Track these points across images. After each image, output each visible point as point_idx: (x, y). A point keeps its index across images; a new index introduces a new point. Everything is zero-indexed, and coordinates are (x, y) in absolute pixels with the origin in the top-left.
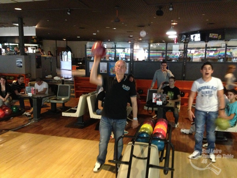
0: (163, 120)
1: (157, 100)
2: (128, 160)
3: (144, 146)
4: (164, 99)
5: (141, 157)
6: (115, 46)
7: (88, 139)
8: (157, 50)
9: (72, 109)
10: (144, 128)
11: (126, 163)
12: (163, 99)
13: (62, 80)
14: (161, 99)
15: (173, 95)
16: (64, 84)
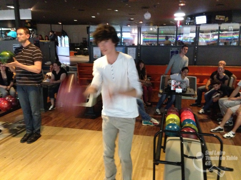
0: (187, 109)
2: (180, 161)
3: (189, 142)
4: (184, 86)
6: (121, 29)
10: (172, 120)
11: (178, 164)
13: (67, 66)
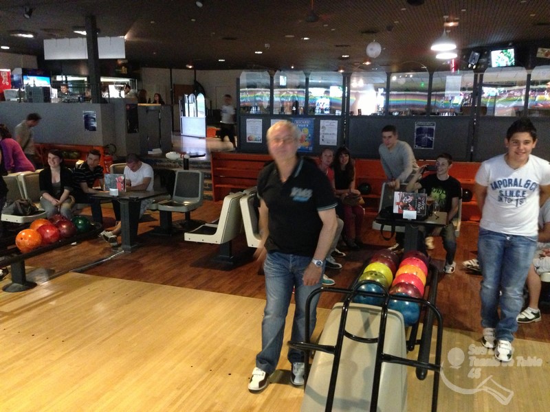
1: (405, 207)
2: (333, 343)
3: (372, 313)
4: (422, 206)
5: (364, 337)
6: (307, 80)
7: (242, 295)
8: (407, 90)
9: (207, 225)
10: (371, 273)
11: (328, 349)
12: (419, 205)
13: (184, 159)
14: (414, 206)
15: (444, 196)
16: (188, 169)
